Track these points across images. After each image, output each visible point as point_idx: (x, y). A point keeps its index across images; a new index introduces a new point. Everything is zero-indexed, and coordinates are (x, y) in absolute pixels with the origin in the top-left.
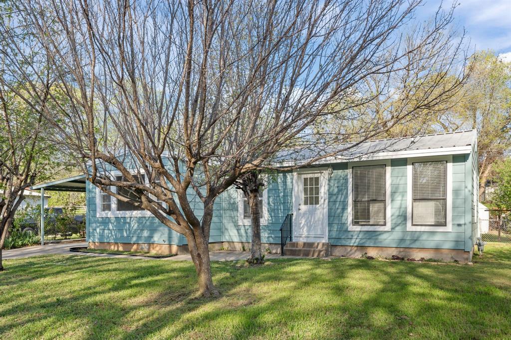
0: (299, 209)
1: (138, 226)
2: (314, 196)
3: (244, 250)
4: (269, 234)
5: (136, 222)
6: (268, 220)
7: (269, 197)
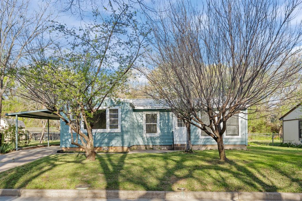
0: (176, 129)
1: (101, 137)
2: (180, 123)
3: (146, 149)
4: (160, 140)
5: (99, 135)
6: (160, 134)
7: (160, 123)
